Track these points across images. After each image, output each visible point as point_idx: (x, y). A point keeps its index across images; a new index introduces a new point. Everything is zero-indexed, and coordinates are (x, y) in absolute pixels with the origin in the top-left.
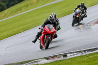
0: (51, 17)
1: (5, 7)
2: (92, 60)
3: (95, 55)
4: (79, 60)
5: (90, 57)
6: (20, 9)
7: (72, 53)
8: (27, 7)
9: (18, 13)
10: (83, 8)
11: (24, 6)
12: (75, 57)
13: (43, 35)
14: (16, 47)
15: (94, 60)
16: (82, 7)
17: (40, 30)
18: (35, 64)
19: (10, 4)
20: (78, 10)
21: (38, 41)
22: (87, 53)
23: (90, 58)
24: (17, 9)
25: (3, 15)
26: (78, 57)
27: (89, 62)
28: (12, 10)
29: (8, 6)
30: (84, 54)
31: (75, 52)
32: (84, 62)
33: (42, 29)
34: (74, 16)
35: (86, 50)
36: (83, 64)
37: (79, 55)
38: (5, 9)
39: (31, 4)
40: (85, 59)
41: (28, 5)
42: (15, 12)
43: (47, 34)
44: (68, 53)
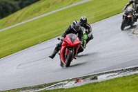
0: (74, 24)
1: (18, 7)
4: (120, 82)
6: (39, 10)
7: (111, 72)
8: (49, 7)
9: (35, 16)
11: (44, 6)
12: (115, 79)
17: (60, 41)
19: (24, 2)
20: (130, 8)
22: (133, 73)
23: (136, 80)
24: (34, 11)
25: (15, 19)
26: (119, 78)
27: (135, 85)
29: (22, 7)
30: (128, 74)
31: (116, 72)
32: (128, 85)
34: (124, 16)
35: (130, 69)
36: (127, 87)
37: (121, 75)
38: (17, 10)
40: (130, 81)
41: (49, 4)
42: (32, 14)
43: (68, 46)
44: (105, 73)
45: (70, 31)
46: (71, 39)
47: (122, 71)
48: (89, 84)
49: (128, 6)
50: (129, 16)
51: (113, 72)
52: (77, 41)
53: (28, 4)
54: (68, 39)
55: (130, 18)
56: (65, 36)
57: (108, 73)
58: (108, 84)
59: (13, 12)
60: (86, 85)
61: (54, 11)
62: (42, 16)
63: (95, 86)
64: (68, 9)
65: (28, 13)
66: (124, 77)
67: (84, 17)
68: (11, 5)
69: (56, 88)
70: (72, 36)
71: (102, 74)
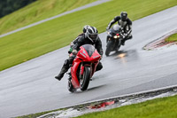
2: (152, 111)
3: (159, 103)
4: (129, 111)
5: (149, 106)
6: (23, 20)
8: (36, 15)
9: (18, 27)
10: (126, 22)
11: (30, 14)
13: (76, 64)
15: (156, 112)
16: (124, 20)
17: (71, 55)
19: (4, 9)
20: (116, 26)
21: (66, 76)
22: (144, 100)
23: (149, 109)
24: (17, 20)
27: (148, 115)
31: (123, 98)
32: (139, 116)
33: (74, 54)
34: (108, 37)
37: (129, 103)
39: (42, 11)
40: (141, 109)
41: (37, 12)
42: (14, 25)
43: (84, 62)
46: (88, 52)
47: (130, 97)
48: (89, 115)
49: (112, 24)
50: (116, 37)
52: (95, 54)
53: (10, 12)
54: (84, 52)
55: (118, 39)
58: (113, 114)
61: (43, 21)
62: (26, 27)
64: (61, 18)
65: (9, 23)
70: (88, 48)
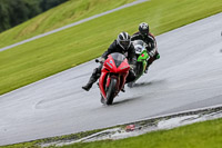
1: (38, 9)
4: (202, 129)
6: (72, 14)
7: (187, 114)
8: (87, 9)
9: (66, 24)
11: (80, 7)
12: (194, 124)
14: (61, 100)
18: (104, 138)
24: (64, 15)
25: (33, 28)
28: (51, 17)
29: (44, 8)
30: (216, 117)
31: (195, 113)
32: (215, 135)
36: (213, 138)
37: (204, 118)
38: (37, 14)
39: (96, 3)
40: (218, 127)
41: (89, 4)
42: (60, 21)
43: (111, 72)
44: (179, 115)
45: (115, 49)
46: (115, 61)
47: (205, 112)
51: (191, 113)
53: (55, 5)
54: (111, 61)
56: (106, 57)
57: (183, 114)
58: (183, 133)
59: (30, 17)
60: (148, 134)
62: (77, 23)
63: (161, 137)
66: (209, 122)
67: (144, 25)
68: (27, 5)
69: (99, 139)
70: (117, 56)
71: (174, 116)
